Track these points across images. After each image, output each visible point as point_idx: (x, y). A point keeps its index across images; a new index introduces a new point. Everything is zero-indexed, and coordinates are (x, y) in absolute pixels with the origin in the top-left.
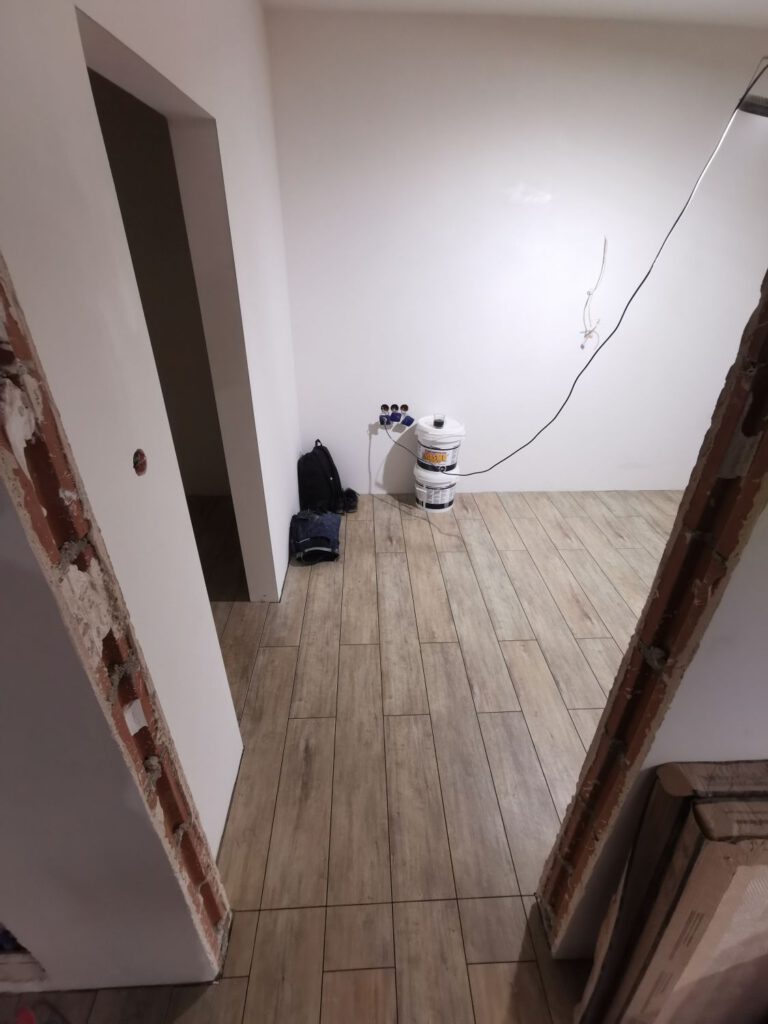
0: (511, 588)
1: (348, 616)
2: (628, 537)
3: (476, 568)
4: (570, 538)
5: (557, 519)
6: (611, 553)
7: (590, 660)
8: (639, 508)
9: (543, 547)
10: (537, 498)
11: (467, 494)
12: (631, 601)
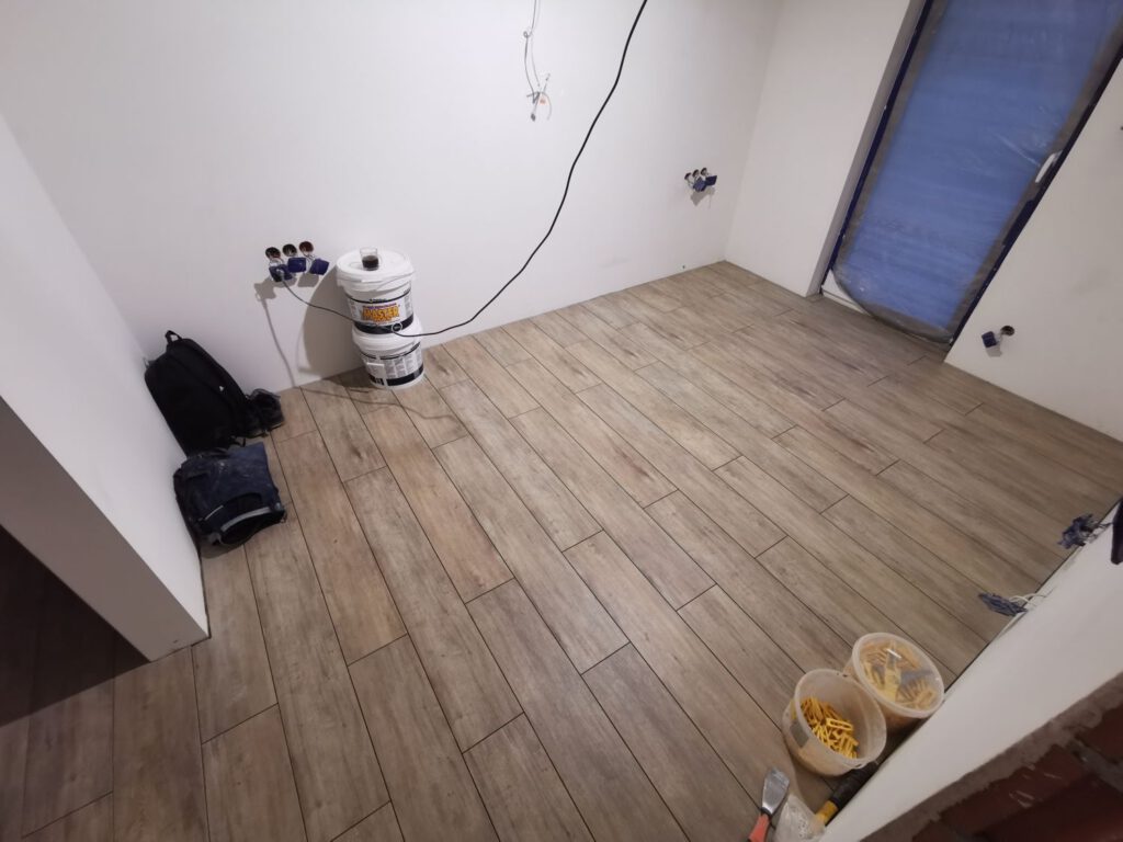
0: (545, 467)
1: (341, 609)
2: (639, 352)
3: (491, 454)
4: (581, 374)
5: (556, 353)
6: (631, 380)
7: (670, 531)
8: (633, 311)
9: (557, 395)
10: (523, 330)
11: (435, 347)
12: (675, 434)
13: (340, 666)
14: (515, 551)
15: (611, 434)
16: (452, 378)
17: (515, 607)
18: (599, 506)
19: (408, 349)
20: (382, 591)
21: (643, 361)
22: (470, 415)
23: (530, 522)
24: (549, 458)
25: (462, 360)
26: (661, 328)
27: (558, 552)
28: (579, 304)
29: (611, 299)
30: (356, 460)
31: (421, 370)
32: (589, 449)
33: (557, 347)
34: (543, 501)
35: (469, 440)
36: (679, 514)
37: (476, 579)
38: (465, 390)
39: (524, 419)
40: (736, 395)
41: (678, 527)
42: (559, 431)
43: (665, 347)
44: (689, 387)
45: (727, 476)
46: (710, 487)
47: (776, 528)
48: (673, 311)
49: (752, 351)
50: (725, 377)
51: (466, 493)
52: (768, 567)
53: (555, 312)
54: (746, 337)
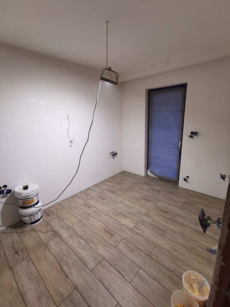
2: (106, 198)
3: (65, 241)
4: (91, 208)
6: (105, 207)
7: (124, 253)
8: (103, 188)
9: (85, 216)
10: (73, 198)
11: (46, 209)
15: (102, 225)
16: (52, 218)
17: (76, 301)
19: (37, 211)
22: (58, 229)
23: (79, 263)
24: (84, 238)
25: (55, 211)
26: (111, 191)
27: (90, 272)
28: (89, 188)
29: (97, 185)
30: (17, 256)
31: (42, 217)
33: (83, 201)
35: (58, 237)
36: (125, 246)
37: (62, 293)
38: (56, 221)
39: (75, 226)
41: (125, 250)
42: (86, 227)
43: (113, 195)
44: (121, 206)
45: (136, 230)
46: (132, 235)
47: (152, 243)
48: (114, 186)
50: (130, 201)
52: (153, 257)
53: (82, 191)
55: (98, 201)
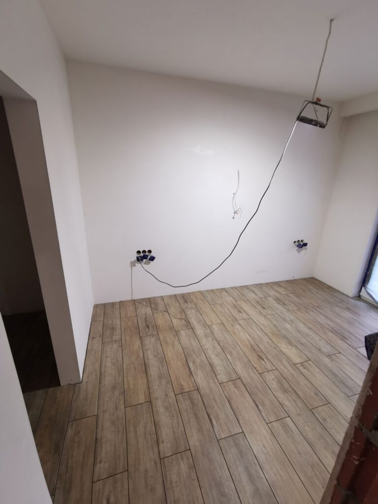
0: (219, 347)
1: (128, 384)
2: (269, 309)
3: (198, 338)
4: (241, 313)
5: (233, 303)
6: (263, 319)
7: (269, 386)
8: (268, 292)
9: (230, 319)
10: (221, 293)
11: (186, 294)
12: (279, 345)
13: (122, 407)
14: (200, 379)
15: (250, 339)
16: (189, 306)
17: (195, 402)
18: (240, 369)
20: (145, 381)
21: (269, 312)
22: (194, 321)
23: (208, 368)
24: (222, 344)
25: (195, 300)
26: (280, 300)
27: (218, 384)
28: (246, 286)
29: (260, 286)
30: (147, 330)
32: (239, 343)
33: (233, 301)
34: (216, 361)
35: (191, 330)
36: (276, 380)
37: (182, 386)
38: (193, 311)
39: (214, 327)
40: (311, 334)
41: (274, 385)
42: (228, 334)
43: (281, 308)
44: (288, 326)
45: (301, 368)
46: (292, 372)
47: (323, 398)
48: (287, 295)
49: (321, 316)
50: (306, 325)
51: (185, 351)
52: (317, 415)
53: (235, 287)
54: (319, 310)
55: (255, 307)
